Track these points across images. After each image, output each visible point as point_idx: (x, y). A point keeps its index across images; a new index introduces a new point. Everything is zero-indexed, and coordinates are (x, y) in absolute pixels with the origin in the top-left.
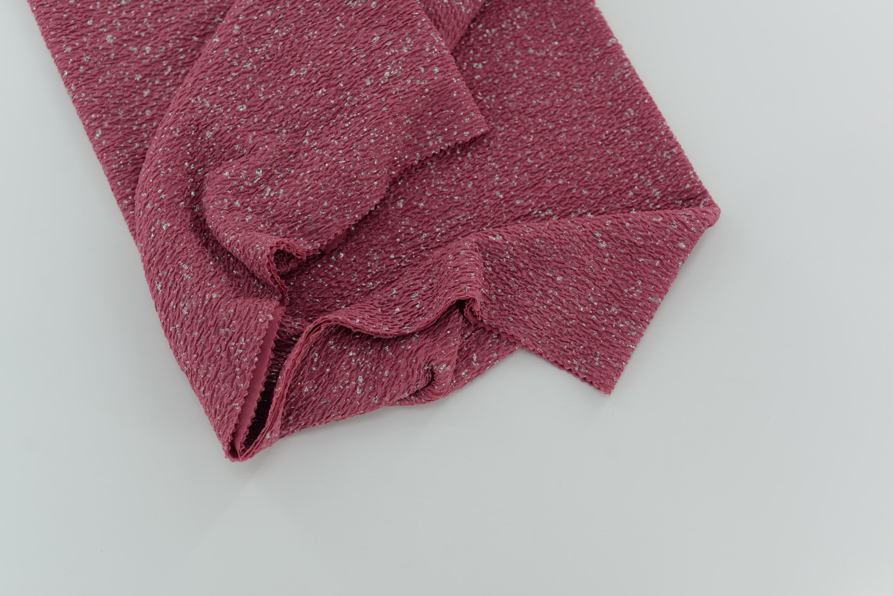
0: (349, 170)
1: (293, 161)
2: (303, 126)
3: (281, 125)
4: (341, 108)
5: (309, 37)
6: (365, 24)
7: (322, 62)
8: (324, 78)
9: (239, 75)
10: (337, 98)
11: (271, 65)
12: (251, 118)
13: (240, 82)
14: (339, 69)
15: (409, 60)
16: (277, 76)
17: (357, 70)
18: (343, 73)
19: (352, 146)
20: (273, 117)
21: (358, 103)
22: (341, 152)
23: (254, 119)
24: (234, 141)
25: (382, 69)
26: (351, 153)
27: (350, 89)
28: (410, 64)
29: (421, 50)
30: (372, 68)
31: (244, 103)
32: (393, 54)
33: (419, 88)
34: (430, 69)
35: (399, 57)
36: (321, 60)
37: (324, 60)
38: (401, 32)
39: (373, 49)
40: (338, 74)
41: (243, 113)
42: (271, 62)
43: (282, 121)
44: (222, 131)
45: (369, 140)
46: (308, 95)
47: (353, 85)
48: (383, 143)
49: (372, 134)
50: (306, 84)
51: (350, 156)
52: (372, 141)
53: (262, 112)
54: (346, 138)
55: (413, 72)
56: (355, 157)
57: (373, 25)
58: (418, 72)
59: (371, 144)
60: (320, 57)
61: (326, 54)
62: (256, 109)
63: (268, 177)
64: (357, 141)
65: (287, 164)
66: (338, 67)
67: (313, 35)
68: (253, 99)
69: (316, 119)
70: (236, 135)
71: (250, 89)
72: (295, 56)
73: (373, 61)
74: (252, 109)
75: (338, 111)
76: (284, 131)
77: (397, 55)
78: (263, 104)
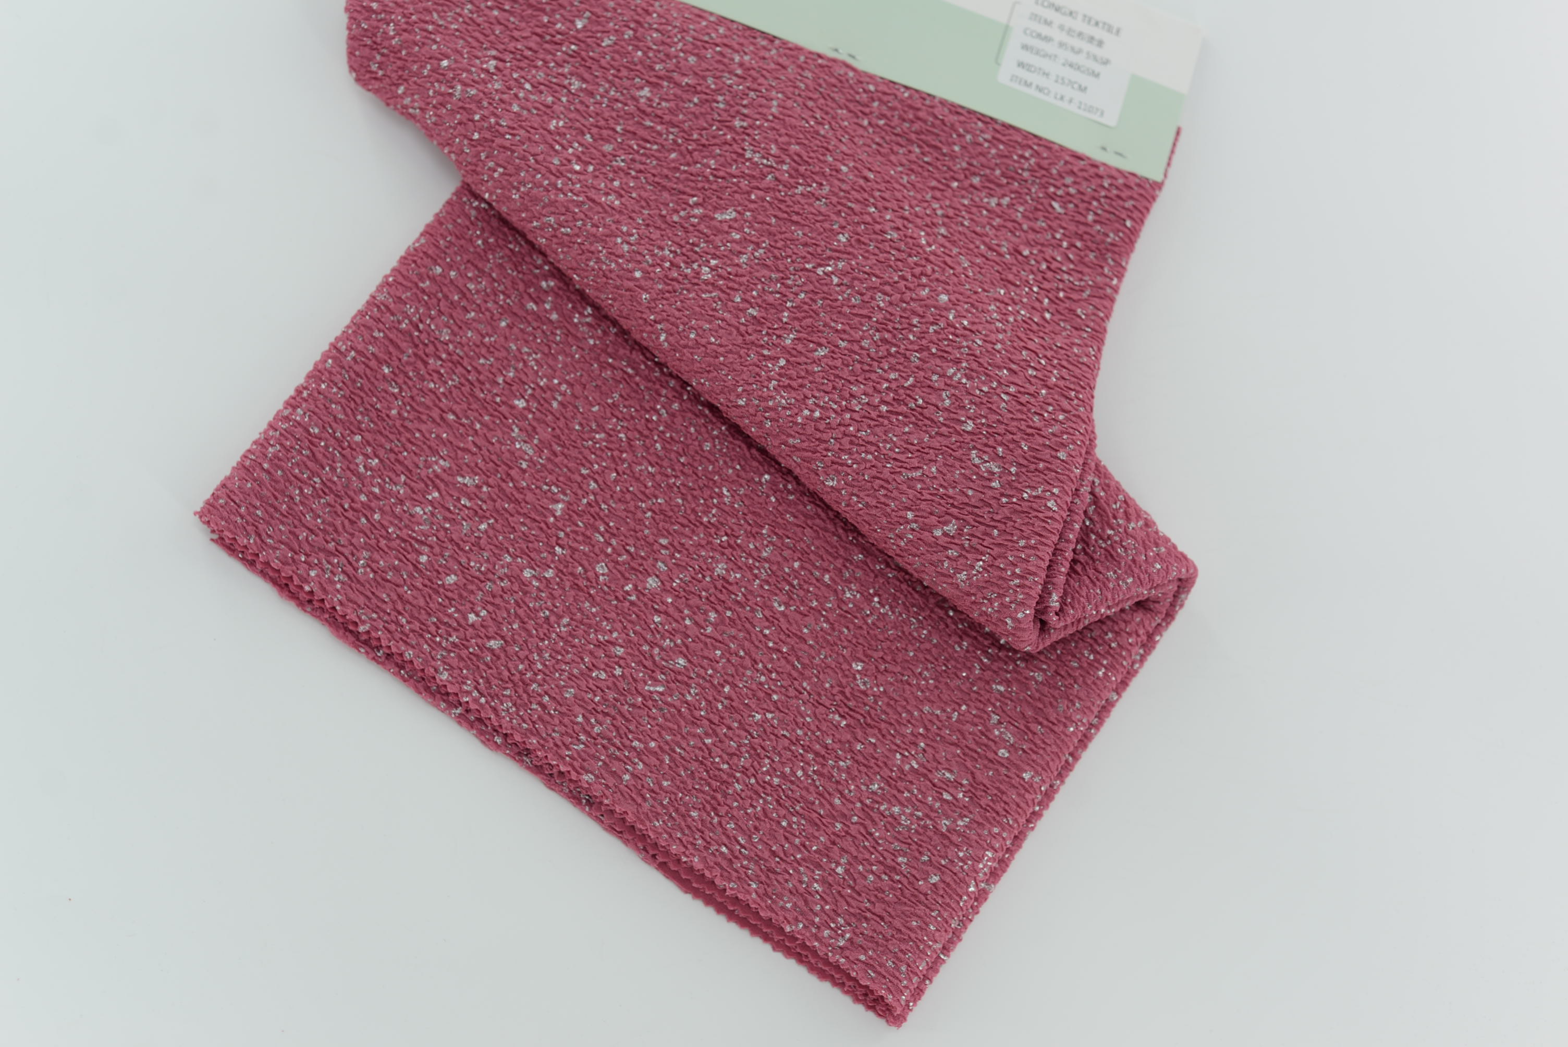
0: (728, 802)
1: (720, 707)
2: (779, 705)
3: (771, 672)
4: (823, 757)
5: (920, 674)
6: (967, 751)
7: (884, 708)
8: (859, 717)
9: (828, 586)
10: (836, 746)
11: (861, 628)
12: (767, 624)
13: (817, 592)
14: (883, 736)
15: (930, 833)
16: (846, 644)
17: (889, 763)
18: (878, 743)
19: (767, 795)
20: (780, 655)
21: (838, 782)
22: (753, 781)
23: (767, 628)
24: (719, 608)
25: (903, 800)
26: (754, 796)
27: (857, 761)
28: (925, 839)
29: (957, 846)
30: (900, 784)
31: (787, 605)
32: (931, 808)
33: (893, 864)
34: (929, 868)
35: (931, 819)
36: (888, 705)
37: (888, 710)
38: (971, 808)
39: (930, 776)
40: (874, 736)
41: (771, 608)
42: (865, 627)
43: (778, 673)
44: (730, 588)
45: (784, 817)
46: (827, 703)
47: (865, 765)
48: (786, 838)
49: (795, 819)
50: (843, 693)
51: (751, 798)
52: (784, 824)
53: (783, 637)
54: (776, 781)
55: (914, 847)
56: (752, 806)
57: (969, 764)
58: (917, 854)
59: (779, 823)
60: (892, 703)
61: (899, 709)
62: (784, 626)
63: (679, 678)
64: (777, 801)
65: (711, 698)
66: (884, 732)
67: (925, 679)
68: (798, 617)
69: (797, 724)
70: (730, 609)
71: (811, 608)
72: (885, 661)
73: (911, 782)
74: (782, 619)
75: (817, 754)
76: (763, 679)
77: (933, 815)
78: (796, 635)
